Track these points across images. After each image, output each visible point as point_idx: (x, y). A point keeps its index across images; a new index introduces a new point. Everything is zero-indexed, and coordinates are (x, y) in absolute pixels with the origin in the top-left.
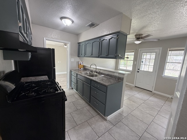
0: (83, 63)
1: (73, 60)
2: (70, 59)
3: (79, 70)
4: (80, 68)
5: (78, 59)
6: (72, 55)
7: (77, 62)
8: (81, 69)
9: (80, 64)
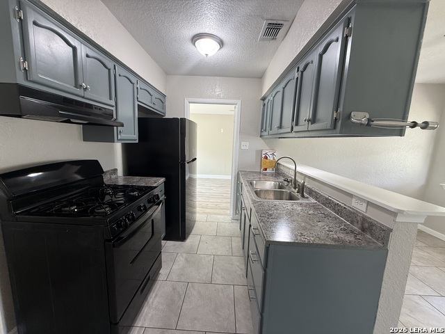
0: (273, 154)
1: (246, 145)
2: (238, 144)
3: (260, 173)
4: (266, 169)
5: (259, 144)
6: (243, 133)
7: (257, 151)
8: (268, 171)
9: (266, 158)
